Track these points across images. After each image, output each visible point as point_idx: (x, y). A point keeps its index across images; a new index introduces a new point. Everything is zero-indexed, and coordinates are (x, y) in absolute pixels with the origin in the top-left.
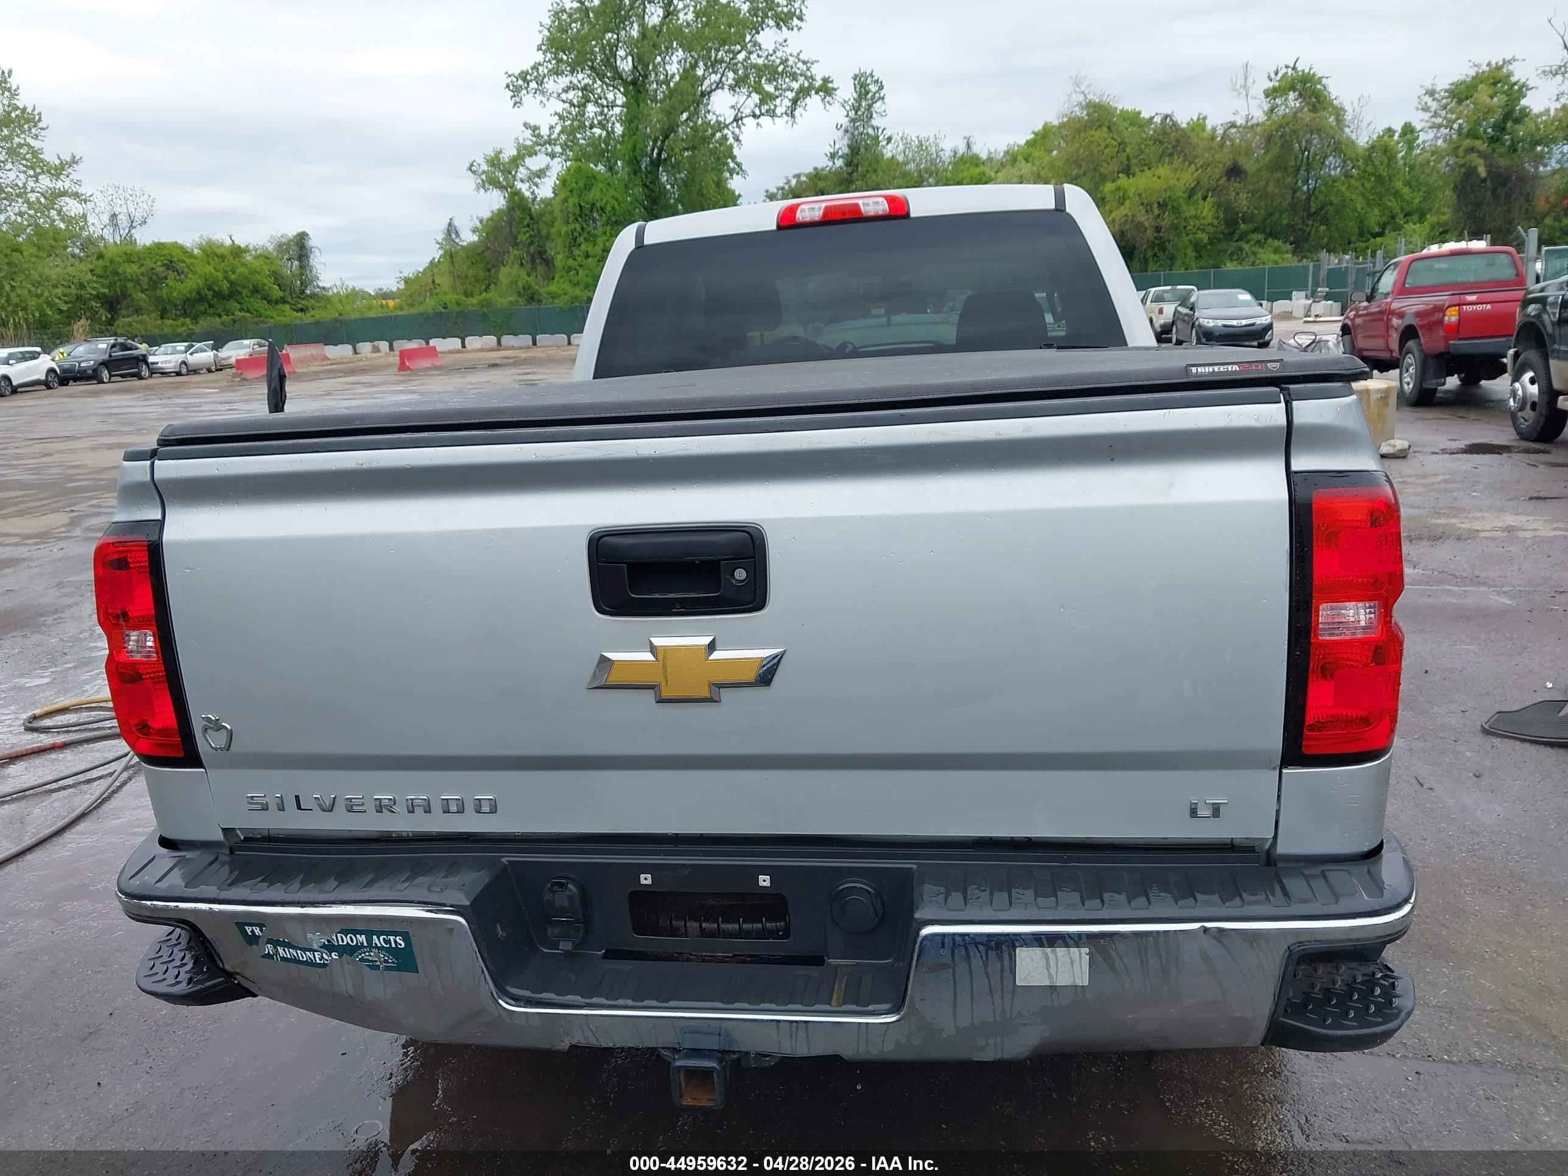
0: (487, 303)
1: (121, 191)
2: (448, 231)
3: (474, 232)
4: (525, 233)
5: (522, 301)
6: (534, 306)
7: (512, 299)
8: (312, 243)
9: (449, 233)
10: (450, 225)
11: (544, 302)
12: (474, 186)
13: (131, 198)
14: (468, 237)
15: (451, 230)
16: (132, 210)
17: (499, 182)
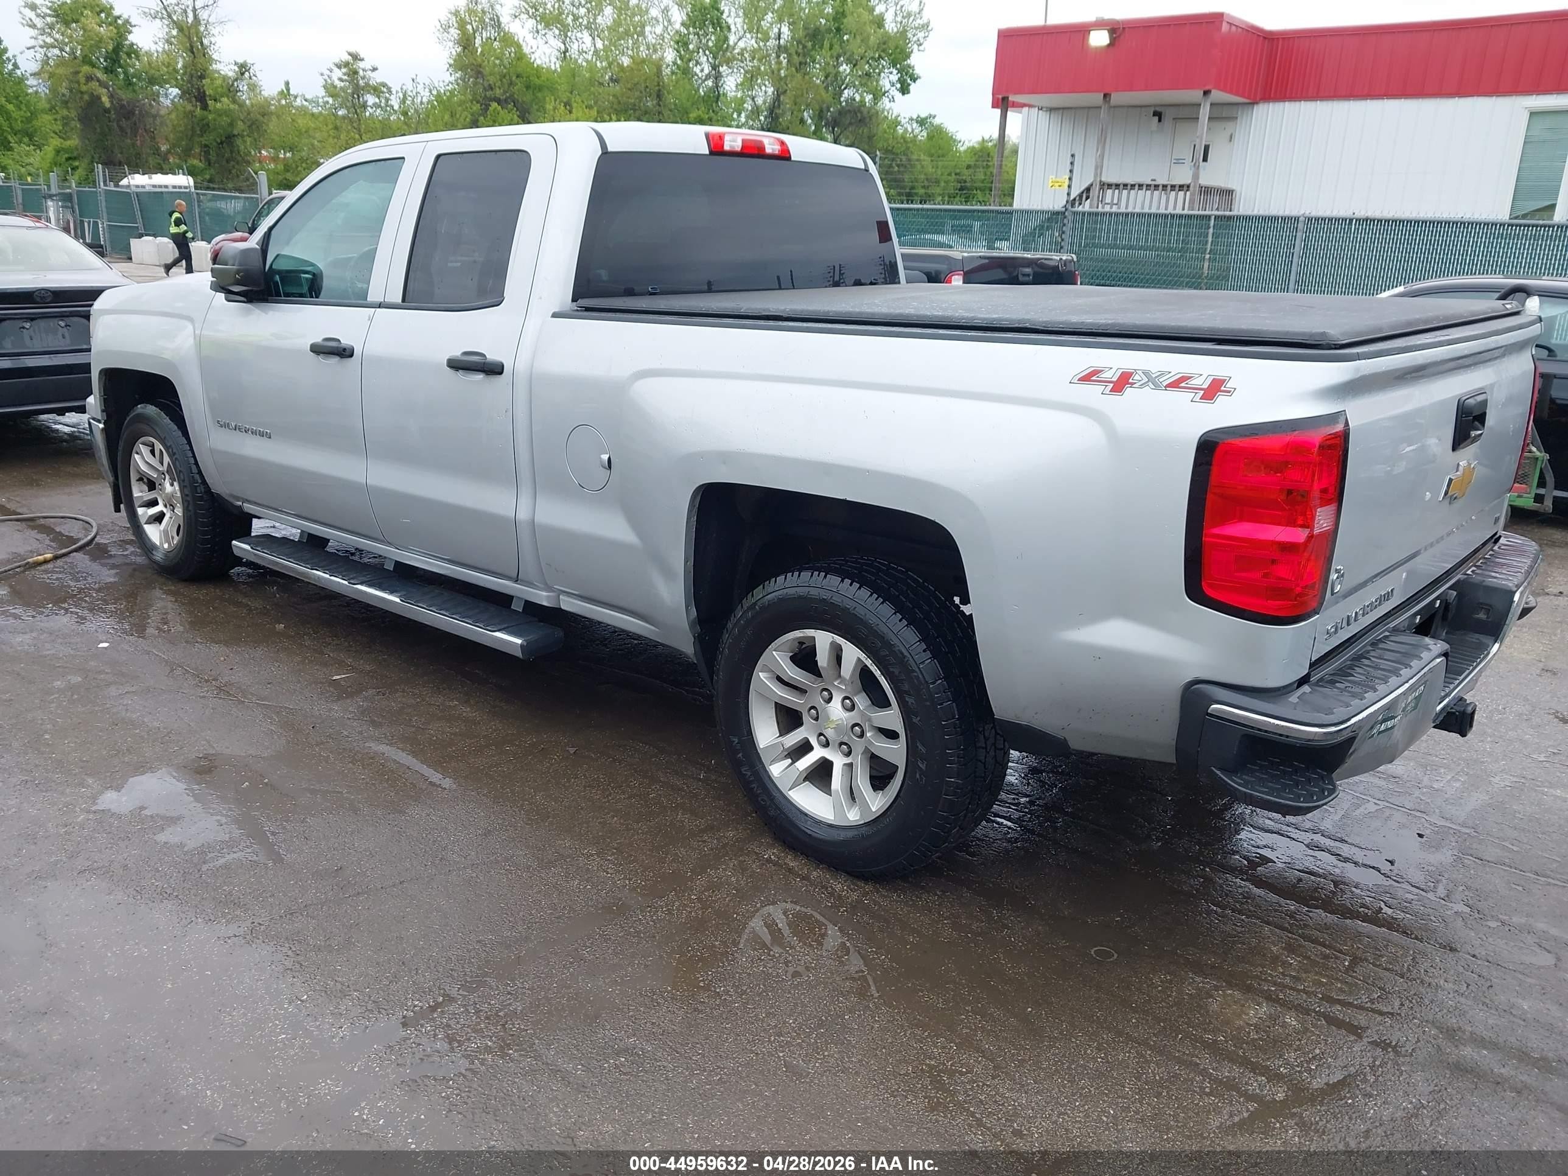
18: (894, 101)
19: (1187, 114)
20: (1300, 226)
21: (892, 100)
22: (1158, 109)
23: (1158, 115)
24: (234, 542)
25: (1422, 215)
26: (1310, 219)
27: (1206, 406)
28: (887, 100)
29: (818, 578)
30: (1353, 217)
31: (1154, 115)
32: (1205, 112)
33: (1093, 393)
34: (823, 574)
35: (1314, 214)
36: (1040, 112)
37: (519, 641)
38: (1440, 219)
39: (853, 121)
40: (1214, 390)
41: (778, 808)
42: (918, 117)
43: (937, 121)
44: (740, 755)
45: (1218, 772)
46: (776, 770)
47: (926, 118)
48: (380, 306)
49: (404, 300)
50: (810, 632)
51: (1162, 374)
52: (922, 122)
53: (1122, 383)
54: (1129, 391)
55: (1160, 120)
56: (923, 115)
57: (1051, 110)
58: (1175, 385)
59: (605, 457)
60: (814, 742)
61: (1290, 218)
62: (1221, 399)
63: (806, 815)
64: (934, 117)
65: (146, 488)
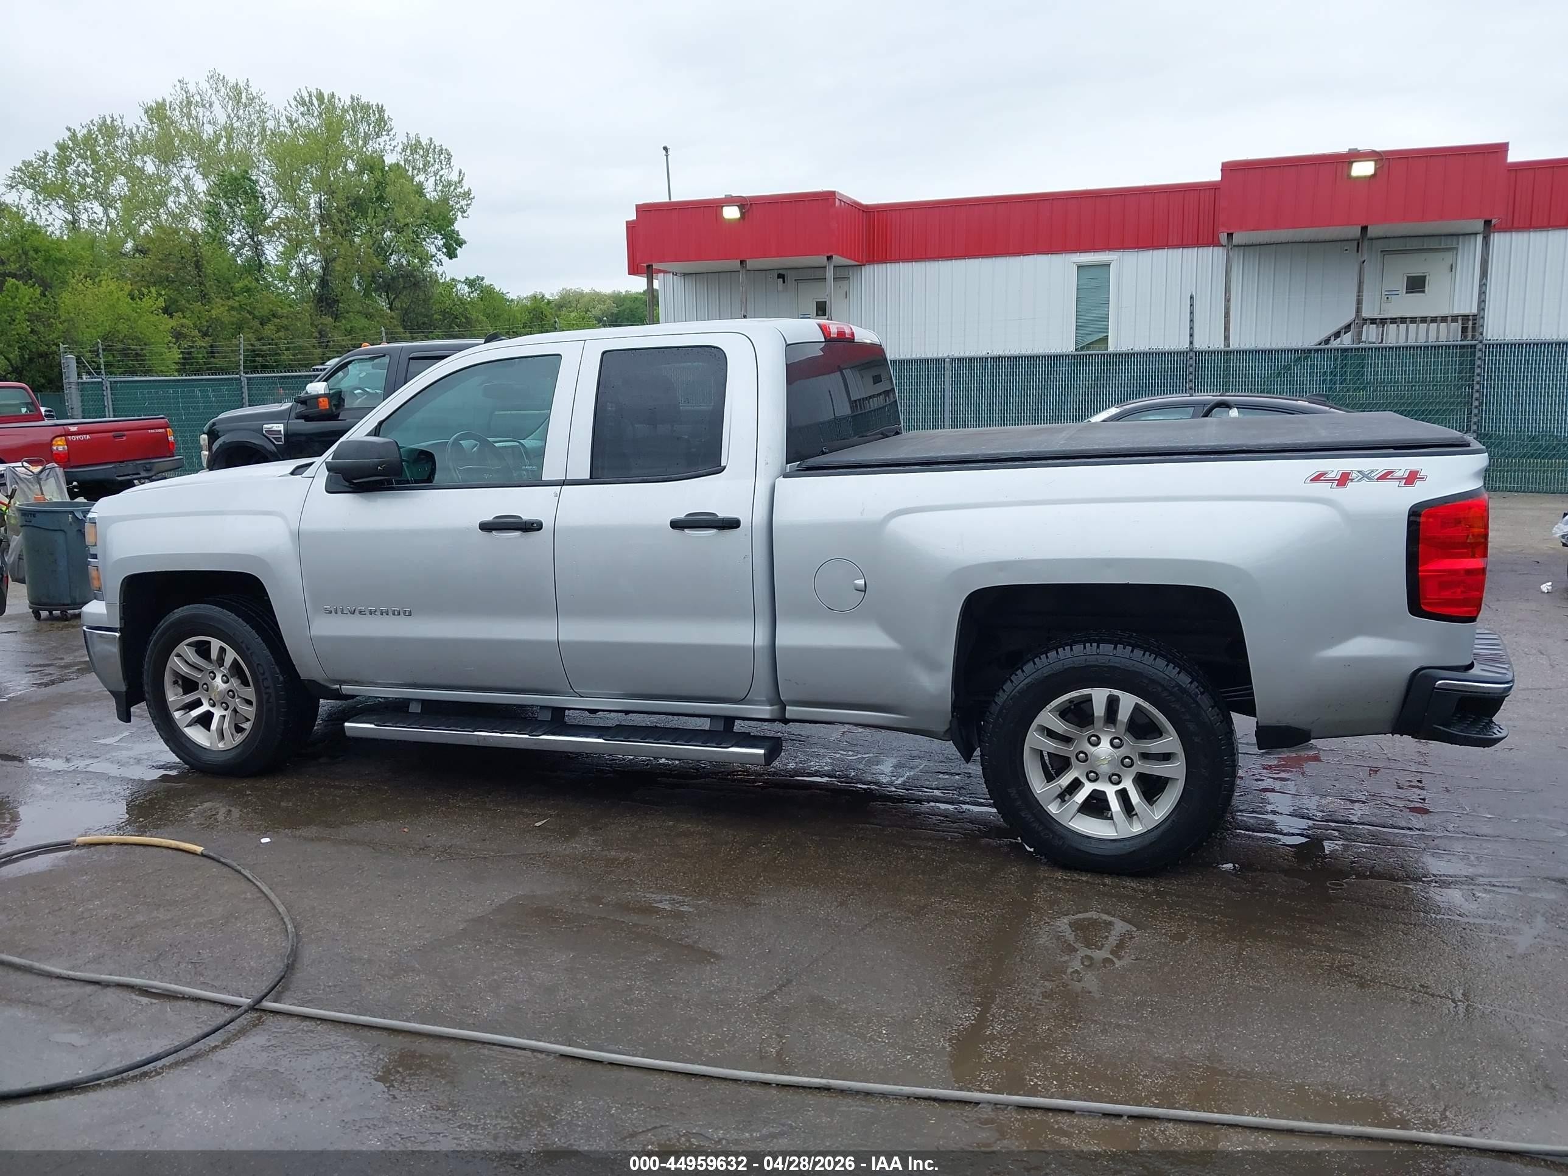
18: (442, 265)
19: (815, 276)
20: (947, 365)
21: (440, 263)
22: (781, 272)
23: (781, 276)
24: (347, 724)
25: (1007, 353)
26: (953, 360)
27: (1409, 488)
28: (435, 264)
29: (1091, 648)
30: (987, 356)
31: (778, 277)
32: (830, 273)
33: (1323, 489)
34: (1095, 645)
35: (956, 355)
36: (675, 277)
37: (762, 751)
38: (1038, 354)
39: (406, 285)
40: (1412, 478)
41: (1061, 838)
42: (467, 279)
43: (486, 282)
44: (1019, 803)
45: (1441, 728)
46: (1053, 809)
47: (474, 280)
48: (564, 483)
49: (591, 477)
50: (1085, 691)
51: (1372, 471)
52: (471, 283)
53: (1344, 479)
54: (1350, 484)
55: (784, 282)
56: (472, 277)
57: (685, 275)
58: (1384, 477)
59: (861, 582)
60: (1083, 779)
61: (937, 360)
62: (1418, 483)
63: (1089, 837)
64: (483, 279)
65: (181, 690)
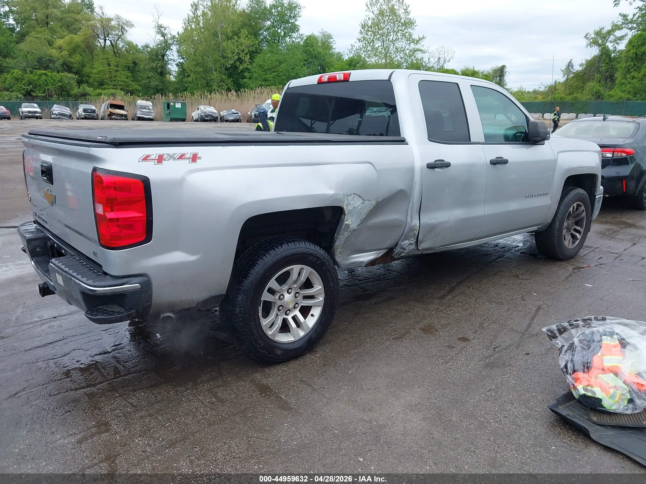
0: (575, 99)
1: (444, 49)
2: (568, 65)
3: (581, 66)
4: (605, 67)
5: (593, 98)
6: (599, 100)
7: (588, 97)
8: (506, 70)
9: (568, 66)
10: (570, 62)
11: (605, 99)
12: (586, 45)
13: (447, 51)
14: (577, 68)
15: (570, 65)
16: (446, 56)
17: (598, 43)
